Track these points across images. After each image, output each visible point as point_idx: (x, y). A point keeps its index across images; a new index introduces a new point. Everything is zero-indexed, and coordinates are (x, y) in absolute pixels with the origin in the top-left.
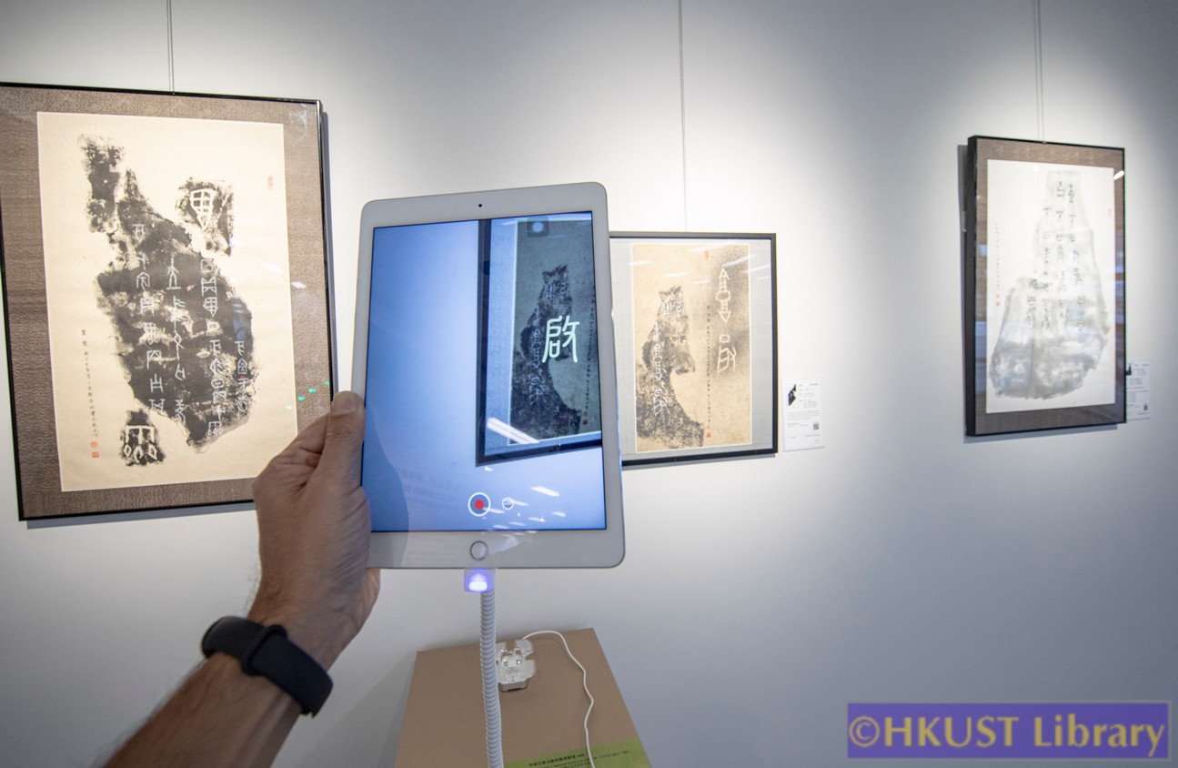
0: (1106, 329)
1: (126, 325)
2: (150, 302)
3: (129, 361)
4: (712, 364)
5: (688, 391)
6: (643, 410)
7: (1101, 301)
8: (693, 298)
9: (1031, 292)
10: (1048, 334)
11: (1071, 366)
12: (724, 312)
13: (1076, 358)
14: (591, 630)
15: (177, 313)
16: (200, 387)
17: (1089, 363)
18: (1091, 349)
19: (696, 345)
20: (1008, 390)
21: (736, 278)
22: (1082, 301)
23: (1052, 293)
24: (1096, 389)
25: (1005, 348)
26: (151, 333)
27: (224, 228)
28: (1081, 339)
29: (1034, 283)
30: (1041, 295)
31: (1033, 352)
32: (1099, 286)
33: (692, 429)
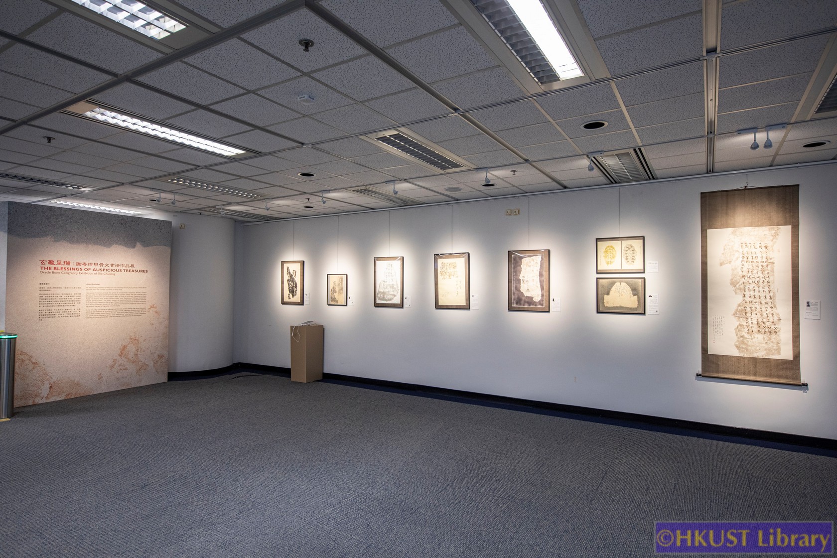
0: (398, 290)
1: (289, 284)
2: (290, 282)
3: (289, 288)
4: (339, 292)
5: (336, 296)
6: (331, 298)
7: (397, 285)
8: (337, 283)
9: (384, 283)
10: (387, 290)
11: (391, 296)
12: (340, 285)
13: (392, 295)
14: (323, 326)
15: (292, 284)
16: (293, 292)
17: (395, 296)
18: (395, 293)
19: (337, 289)
20: (380, 299)
21: (342, 279)
22: (393, 285)
23: (388, 283)
24: (397, 300)
25: (379, 292)
26: (290, 286)
27: (295, 275)
28: (393, 291)
29: (384, 281)
30: (385, 283)
31: (384, 293)
32: (397, 282)
33: (337, 301)
